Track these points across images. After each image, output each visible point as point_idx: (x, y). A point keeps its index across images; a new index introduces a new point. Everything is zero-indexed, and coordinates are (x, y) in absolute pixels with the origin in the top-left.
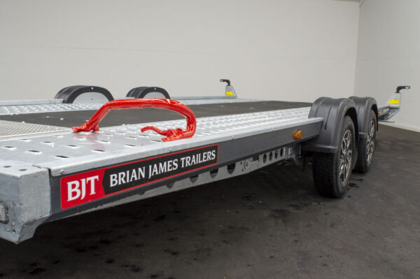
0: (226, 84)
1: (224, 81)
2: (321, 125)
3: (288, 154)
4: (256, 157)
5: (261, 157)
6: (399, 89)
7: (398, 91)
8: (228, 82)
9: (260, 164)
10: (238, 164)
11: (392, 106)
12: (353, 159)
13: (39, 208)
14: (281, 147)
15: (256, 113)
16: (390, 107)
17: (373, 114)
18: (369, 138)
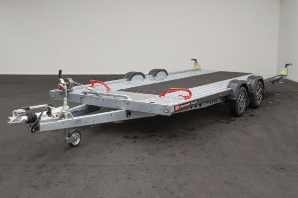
1: (193, 60)
2: (231, 91)
3: (219, 101)
4: (208, 102)
5: (209, 102)
6: (287, 65)
7: (286, 67)
8: (195, 60)
9: (209, 104)
10: (202, 104)
11: (283, 74)
12: (246, 104)
13: (172, 111)
14: (217, 99)
15: (209, 85)
16: (282, 75)
17: (260, 83)
18: (258, 93)
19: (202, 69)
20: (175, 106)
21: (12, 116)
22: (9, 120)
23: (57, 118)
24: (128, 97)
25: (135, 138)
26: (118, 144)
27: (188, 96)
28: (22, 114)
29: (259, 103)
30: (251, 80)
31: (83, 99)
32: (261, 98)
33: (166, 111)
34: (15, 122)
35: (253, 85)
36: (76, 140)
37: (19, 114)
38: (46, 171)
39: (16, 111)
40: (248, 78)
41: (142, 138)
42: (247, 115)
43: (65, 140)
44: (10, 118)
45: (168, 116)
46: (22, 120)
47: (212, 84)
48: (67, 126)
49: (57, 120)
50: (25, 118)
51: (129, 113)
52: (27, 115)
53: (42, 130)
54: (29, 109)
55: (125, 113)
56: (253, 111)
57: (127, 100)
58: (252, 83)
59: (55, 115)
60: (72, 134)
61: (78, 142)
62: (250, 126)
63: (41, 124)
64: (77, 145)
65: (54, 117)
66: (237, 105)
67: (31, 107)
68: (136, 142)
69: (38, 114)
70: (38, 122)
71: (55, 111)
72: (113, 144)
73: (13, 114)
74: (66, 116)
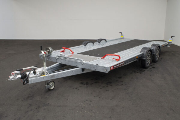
0: (121, 34)
2: (143, 54)
3: (136, 60)
4: (131, 61)
6: (172, 37)
8: (122, 33)
12: (151, 61)
13: (109, 70)
15: (130, 49)
16: (169, 42)
17: (158, 48)
18: (157, 54)
19: (125, 38)
20: (110, 67)
21: (11, 76)
22: (9, 78)
23: (40, 75)
24: (83, 60)
25: (87, 84)
26: (76, 88)
27: (118, 59)
28: (17, 74)
29: (157, 59)
30: (153, 47)
31: (57, 60)
32: (158, 57)
33: (105, 70)
34: (13, 79)
35: (154, 49)
36: (52, 87)
37: (15, 74)
38: (31, 110)
39: (13, 72)
40: (152, 45)
41: (91, 84)
42: (151, 67)
43: (45, 87)
44: (10, 77)
45: (106, 73)
46: (17, 78)
47: (131, 49)
48: (46, 79)
49: (39, 76)
50: (20, 76)
51: (83, 69)
52: (21, 74)
53: (30, 83)
54: (22, 70)
55: (81, 70)
56: (154, 64)
57: (82, 62)
58: (154, 48)
59: (38, 73)
60: (49, 83)
61: (53, 88)
62: (154, 75)
63: (29, 79)
64: (53, 89)
65: (37, 74)
66: (146, 62)
67: (23, 69)
68: (87, 87)
69: (27, 73)
70: (28, 78)
71: (39, 70)
72: (73, 89)
73: (12, 74)
74: (45, 74)
